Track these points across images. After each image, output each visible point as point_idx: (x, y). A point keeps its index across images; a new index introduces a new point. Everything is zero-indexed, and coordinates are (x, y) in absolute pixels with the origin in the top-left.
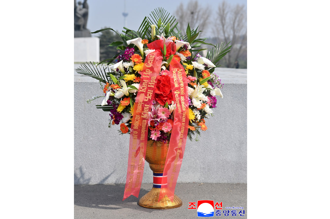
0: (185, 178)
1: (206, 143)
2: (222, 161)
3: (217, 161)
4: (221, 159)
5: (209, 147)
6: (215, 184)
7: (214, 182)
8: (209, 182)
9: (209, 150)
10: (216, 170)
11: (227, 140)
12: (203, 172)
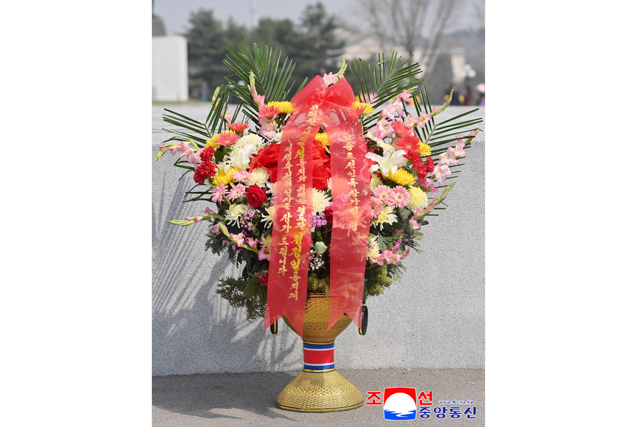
0: (372, 357)
1: (416, 279)
2: (453, 317)
3: (441, 318)
4: (451, 313)
5: (423, 287)
6: (439, 369)
7: (438, 366)
8: (425, 366)
9: (424, 293)
10: (439, 338)
11: (463, 270)
12: (411, 344)
